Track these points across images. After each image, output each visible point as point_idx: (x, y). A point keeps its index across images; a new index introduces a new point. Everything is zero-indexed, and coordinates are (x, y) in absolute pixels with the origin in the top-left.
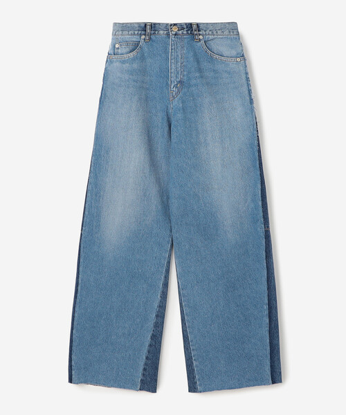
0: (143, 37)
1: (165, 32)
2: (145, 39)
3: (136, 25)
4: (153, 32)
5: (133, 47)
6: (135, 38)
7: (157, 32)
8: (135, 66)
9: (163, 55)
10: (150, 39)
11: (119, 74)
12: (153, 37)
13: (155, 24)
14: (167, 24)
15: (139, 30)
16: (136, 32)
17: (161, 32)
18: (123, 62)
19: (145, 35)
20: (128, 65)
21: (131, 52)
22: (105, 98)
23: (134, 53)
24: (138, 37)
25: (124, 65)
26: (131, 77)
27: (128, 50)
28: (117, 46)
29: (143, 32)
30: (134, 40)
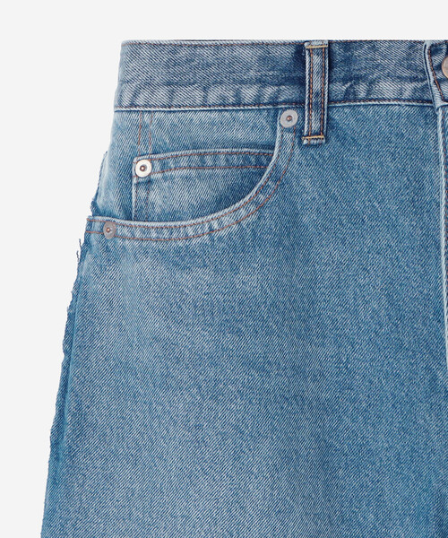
0: (289, 118)
1: (409, 88)
2: (298, 131)
3: (247, 54)
4: (340, 88)
5: (234, 176)
6: (244, 128)
7: (362, 90)
8: (250, 280)
9: (405, 223)
10: (328, 127)
11: (155, 324)
12: (341, 115)
13: (347, 45)
14: (413, 45)
15: (262, 82)
16: (249, 93)
17: (387, 88)
18: (181, 259)
19: (298, 104)
20: (206, 276)
21: (222, 202)
22: (80, 433)
23: (243, 209)
24: (262, 120)
25: (185, 279)
26: (228, 340)
27: (203, 192)
28: (143, 167)
29: (288, 92)
30: (240, 135)
